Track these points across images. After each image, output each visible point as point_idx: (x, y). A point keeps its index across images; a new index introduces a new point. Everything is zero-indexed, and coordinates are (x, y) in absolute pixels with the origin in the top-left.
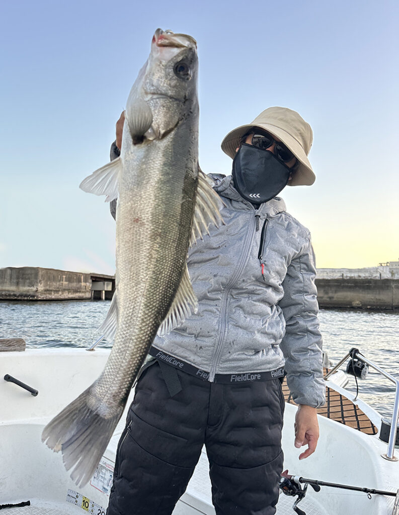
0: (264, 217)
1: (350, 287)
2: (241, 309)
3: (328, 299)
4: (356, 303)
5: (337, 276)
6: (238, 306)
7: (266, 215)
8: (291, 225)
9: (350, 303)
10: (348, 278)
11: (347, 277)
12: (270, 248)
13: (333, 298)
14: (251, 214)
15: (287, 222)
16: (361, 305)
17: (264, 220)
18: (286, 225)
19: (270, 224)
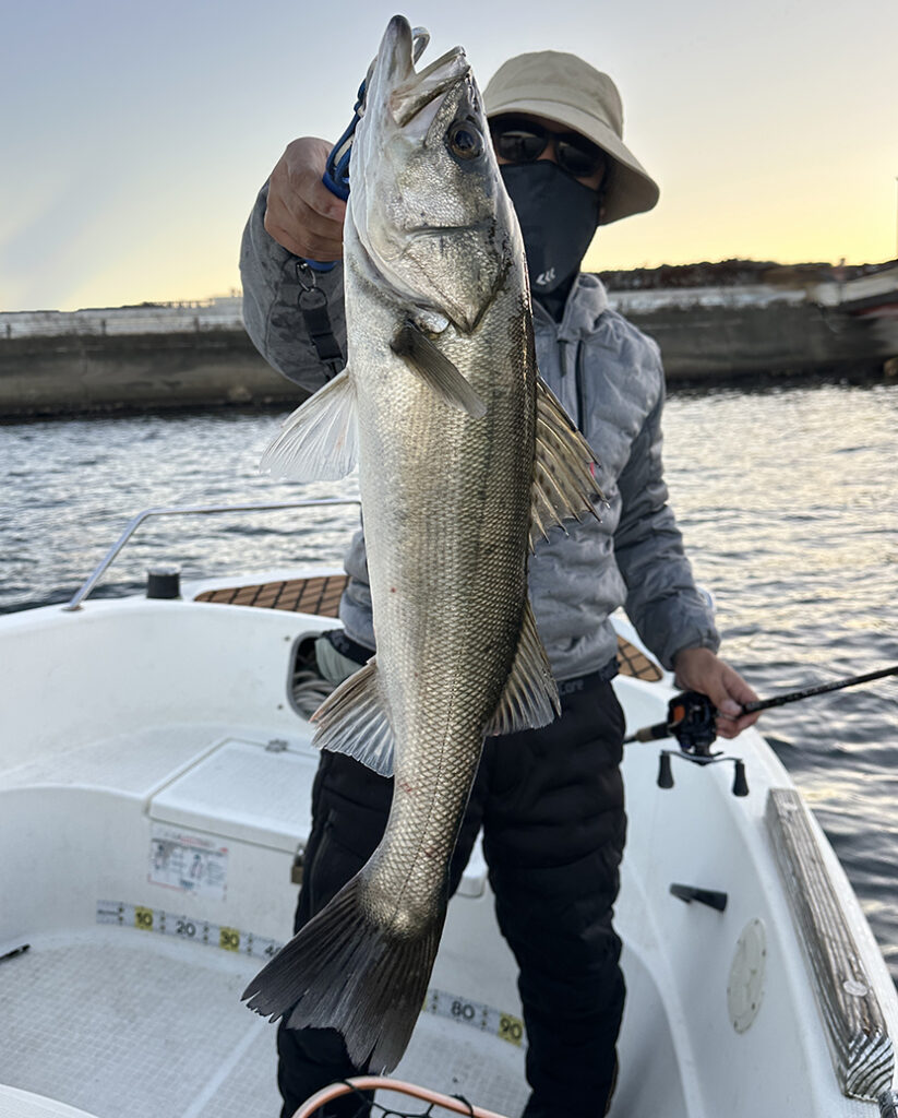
0: (575, 337)
1: (218, 352)
2: (555, 560)
3: (167, 388)
4: (239, 392)
5: (184, 324)
6: (551, 554)
7: (578, 332)
8: (630, 346)
9: (222, 393)
10: (210, 328)
11: (206, 325)
12: (599, 416)
13: (178, 383)
14: (549, 335)
15: (620, 342)
16: (249, 397)
17: (576, 343)
18: (619, 348)
19: (589, 351)
